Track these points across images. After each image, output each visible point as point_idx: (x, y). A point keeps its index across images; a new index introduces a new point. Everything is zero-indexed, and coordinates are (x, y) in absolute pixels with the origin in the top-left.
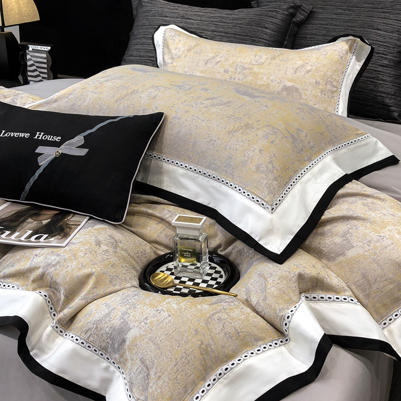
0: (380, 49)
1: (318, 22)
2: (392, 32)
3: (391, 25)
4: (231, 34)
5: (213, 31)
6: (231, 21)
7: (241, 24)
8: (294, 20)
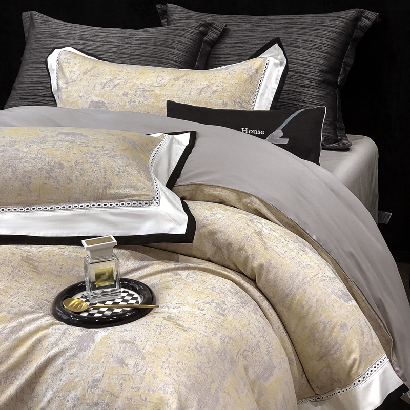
0: (300, 68)
1: (232, 40)
2: (313, 49)
3: (311, 41)
4: (134, 55)
5: (114, 53)
6: (134, 42)
7: (146, 44)
8: (205, 38)
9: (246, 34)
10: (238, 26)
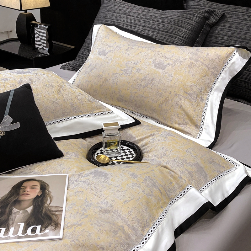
1: (226, 25)
4: (155, 29)
6: (158, 20)
8: (207, 22)
9: (237, 21)
10: (232, 14)
